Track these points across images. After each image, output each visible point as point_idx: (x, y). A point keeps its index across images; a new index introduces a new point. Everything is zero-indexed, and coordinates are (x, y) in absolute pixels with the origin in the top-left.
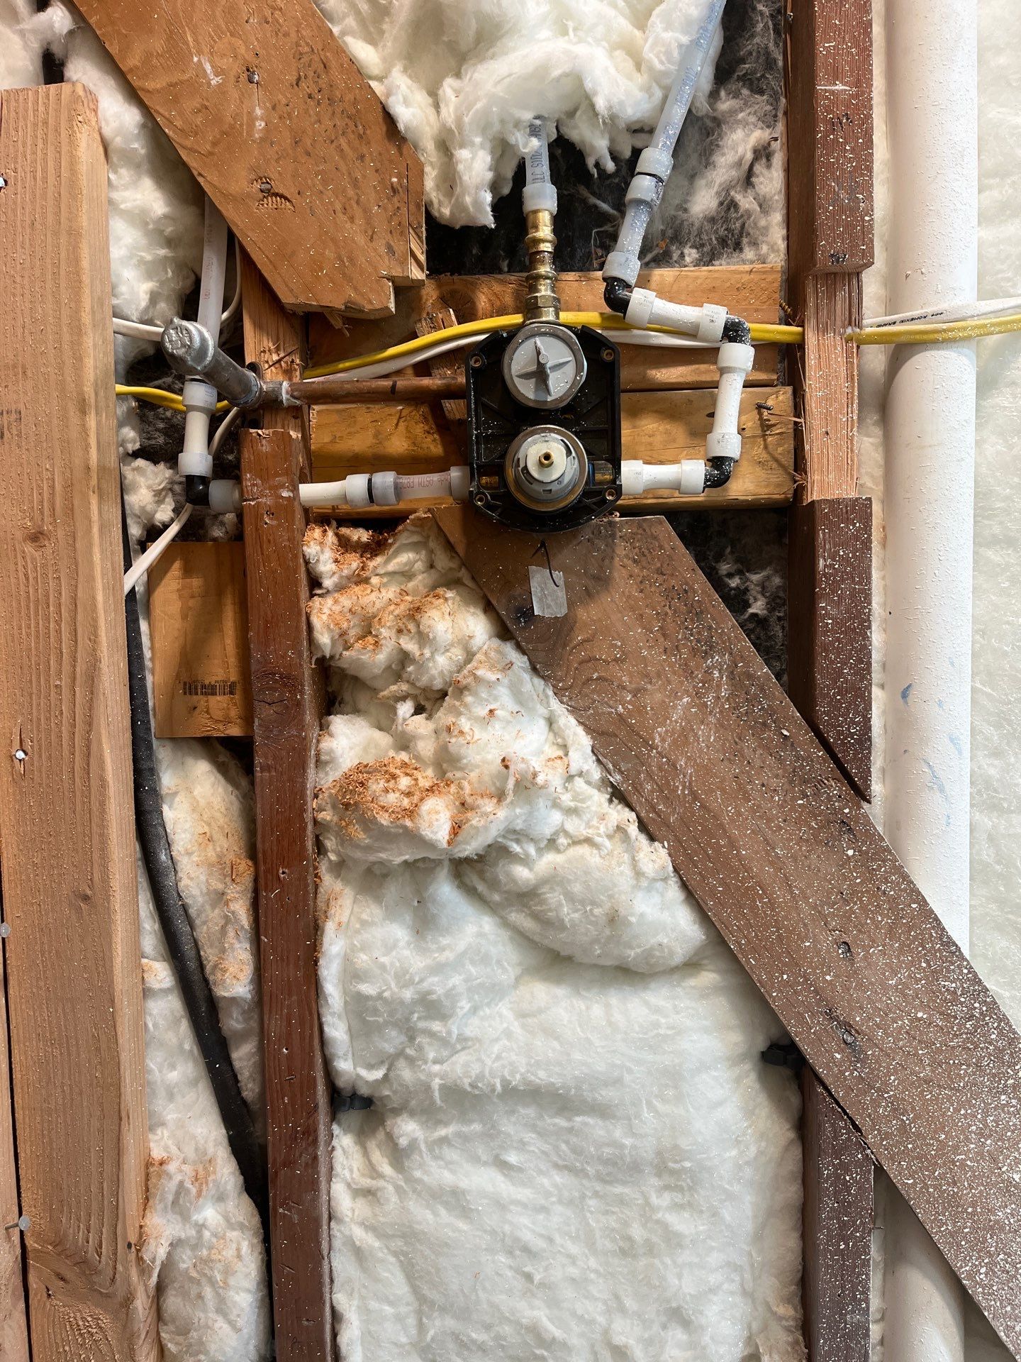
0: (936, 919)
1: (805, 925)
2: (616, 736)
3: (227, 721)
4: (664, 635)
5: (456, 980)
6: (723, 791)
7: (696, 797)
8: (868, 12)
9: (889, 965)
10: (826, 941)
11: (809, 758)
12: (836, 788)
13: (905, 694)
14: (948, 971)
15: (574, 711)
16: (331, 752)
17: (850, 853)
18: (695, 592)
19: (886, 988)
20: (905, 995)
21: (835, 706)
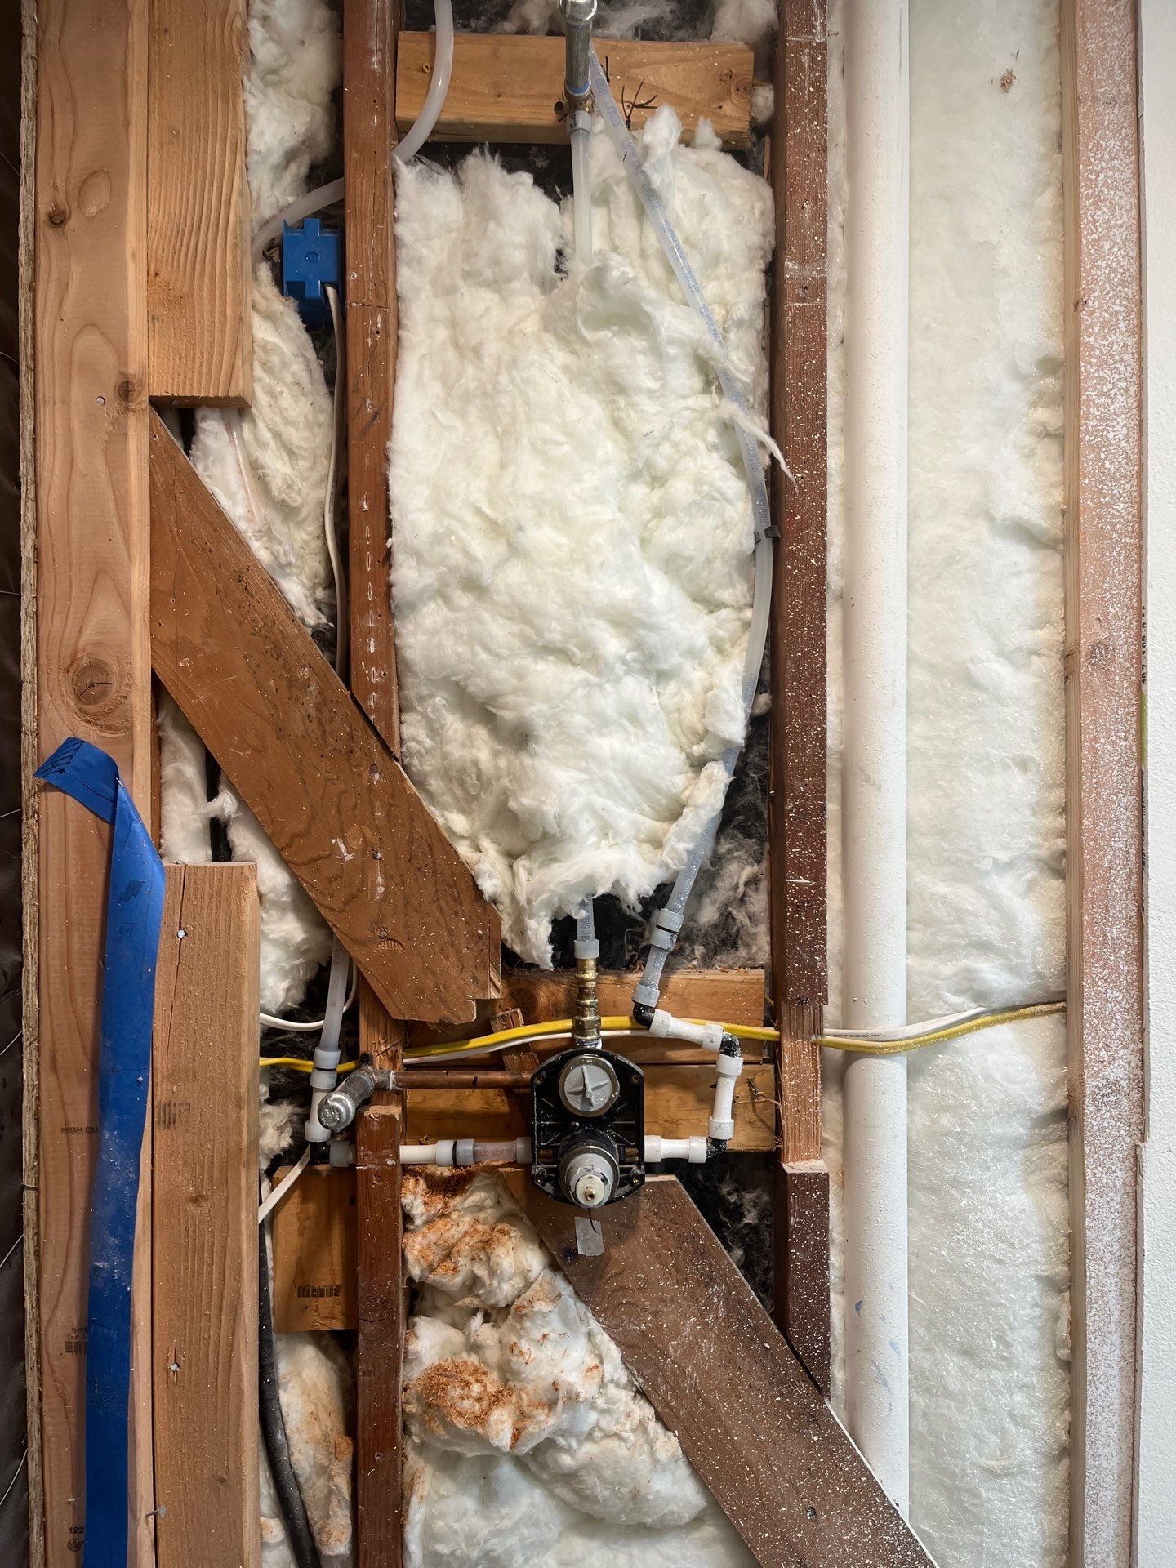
0: (880, 1489)
1: (782, 1495)
2: (639, 1347)
3: (332, 1317)
4: (677, 1271)
5: (513, 1541)
6: (720, 1390)
7: (699, 1395)
8: (824, 828)
9: (845, 1525)
10: (798, 1507)
11: (784, 1365)
12: (804, 1389)
13: (858, 1306)
14: (888, 1528)
15: (608, 1329)
16: (416, 1353)
17: (816, 1438)
18: (700, 1237)
19: (842, 1542)
20: (857, 1547)
21: (804, 1327)
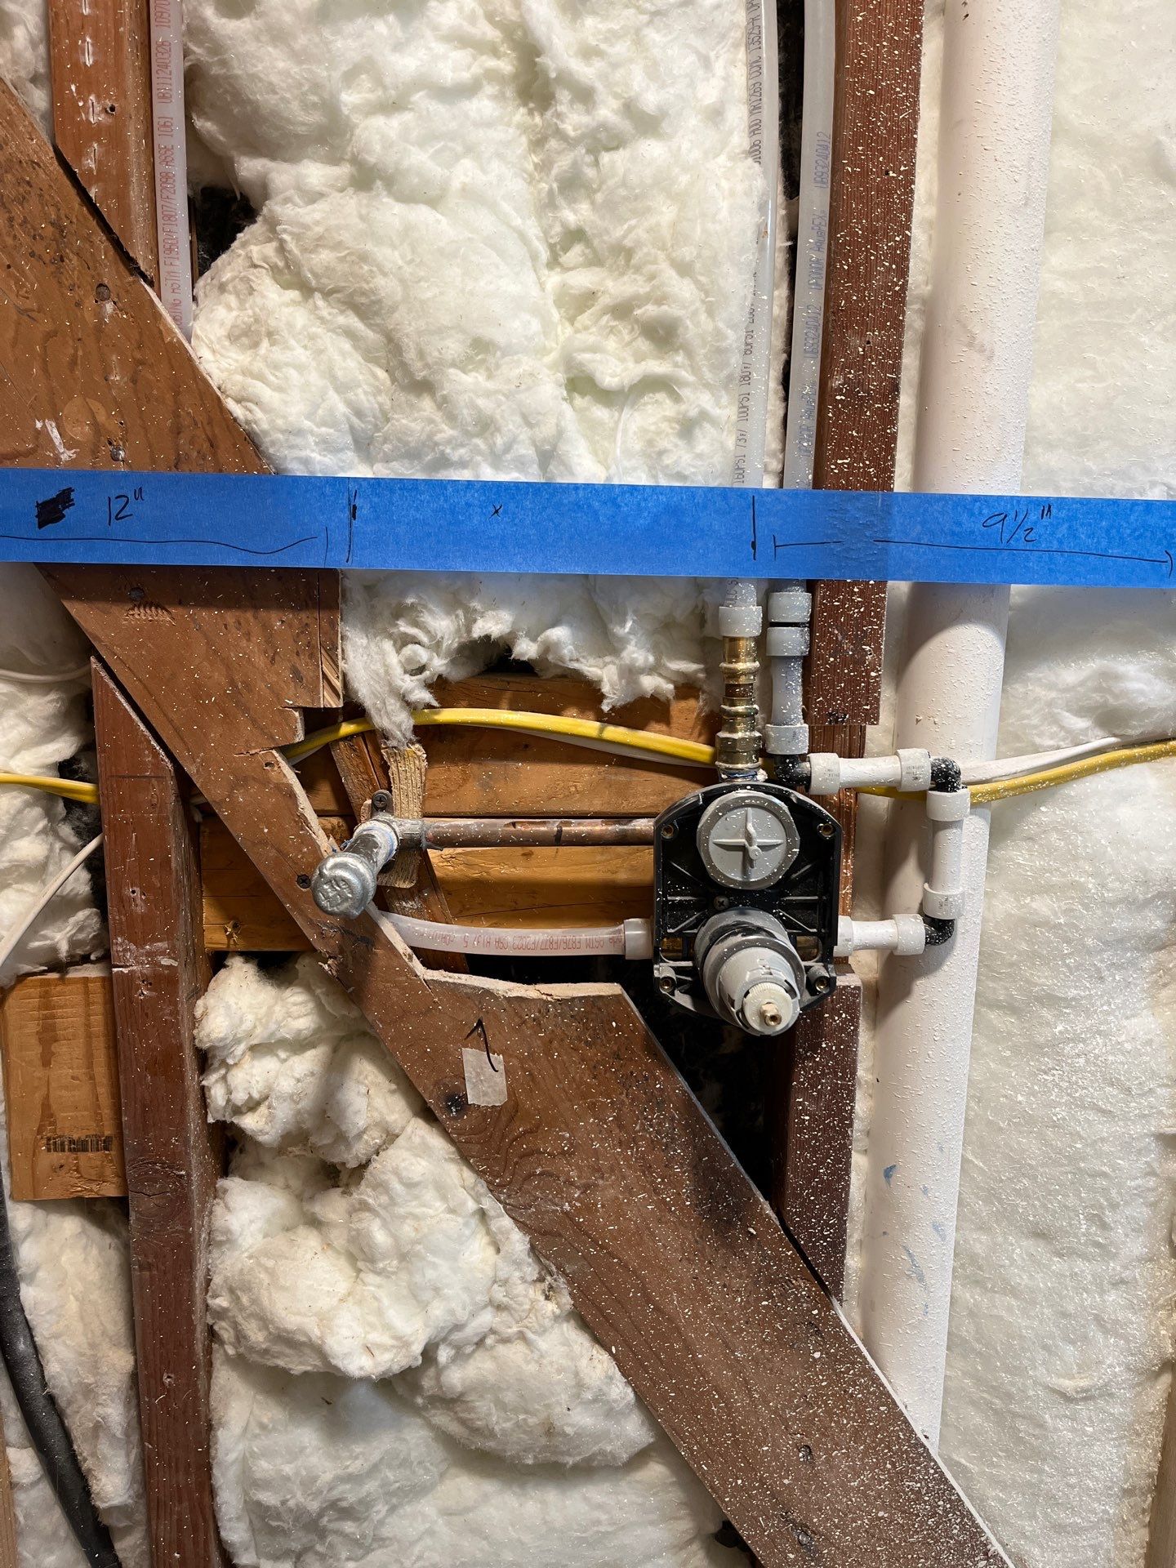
0: (906, 1421)
1: (764, 1429)
2: (560, 1235)
3: (101, 1179)
4: (621, 1127)
5: (371, 1486)
6: (680, 1292)
7: (648, 1299)
9: (853, 1468)
10: (787, 1444)
11: (777, 1258)
12: (804, 1288)
13: (888, 1173)
14: (914, 1472)
15: (511, 1210)
17: (817, 1355)
18: (656, 1079)
19: (847, 1491)
20: (866, 1496)
